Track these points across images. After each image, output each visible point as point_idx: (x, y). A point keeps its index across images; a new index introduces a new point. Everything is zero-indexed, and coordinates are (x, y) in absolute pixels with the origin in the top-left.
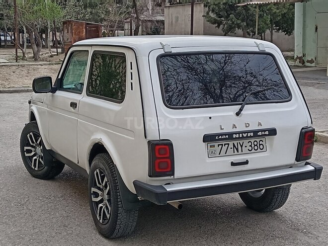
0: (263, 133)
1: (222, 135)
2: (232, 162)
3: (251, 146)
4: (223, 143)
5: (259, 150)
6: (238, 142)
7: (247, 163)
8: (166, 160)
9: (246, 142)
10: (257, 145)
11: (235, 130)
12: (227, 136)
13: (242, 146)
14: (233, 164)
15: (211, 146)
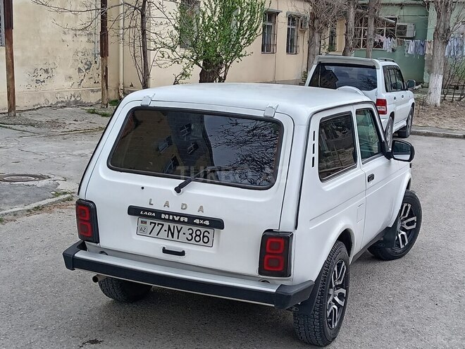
0: (202, 222)
1: (148, 210)
2: (164, 248)
3: (191, 234)
4: (157, 222)
5: (201, 242)
6: (176, 225)
7: (182, 254)
9: (185, 228)
10: (199, 236)
11: (166, 209)
12: (154, 214)
13: (179, 232)
14: (165, 251)
15: (142, 222)
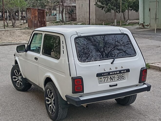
0: (124, 71)
1: (105, 73)
2: (110, 85)
3: (118, 77)
4: (106, 77)
5: (122, 79)
6: (112, 76)
7: (116, 85)
8: (80, 86)
9: (116, 75)
10: (121, 77)
11: (111, 71)
12: (107, 74)
13: (114, 78)
14: (110, 86)
15: (100, 78)
